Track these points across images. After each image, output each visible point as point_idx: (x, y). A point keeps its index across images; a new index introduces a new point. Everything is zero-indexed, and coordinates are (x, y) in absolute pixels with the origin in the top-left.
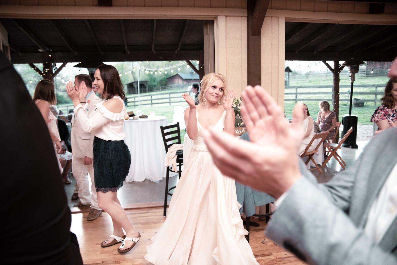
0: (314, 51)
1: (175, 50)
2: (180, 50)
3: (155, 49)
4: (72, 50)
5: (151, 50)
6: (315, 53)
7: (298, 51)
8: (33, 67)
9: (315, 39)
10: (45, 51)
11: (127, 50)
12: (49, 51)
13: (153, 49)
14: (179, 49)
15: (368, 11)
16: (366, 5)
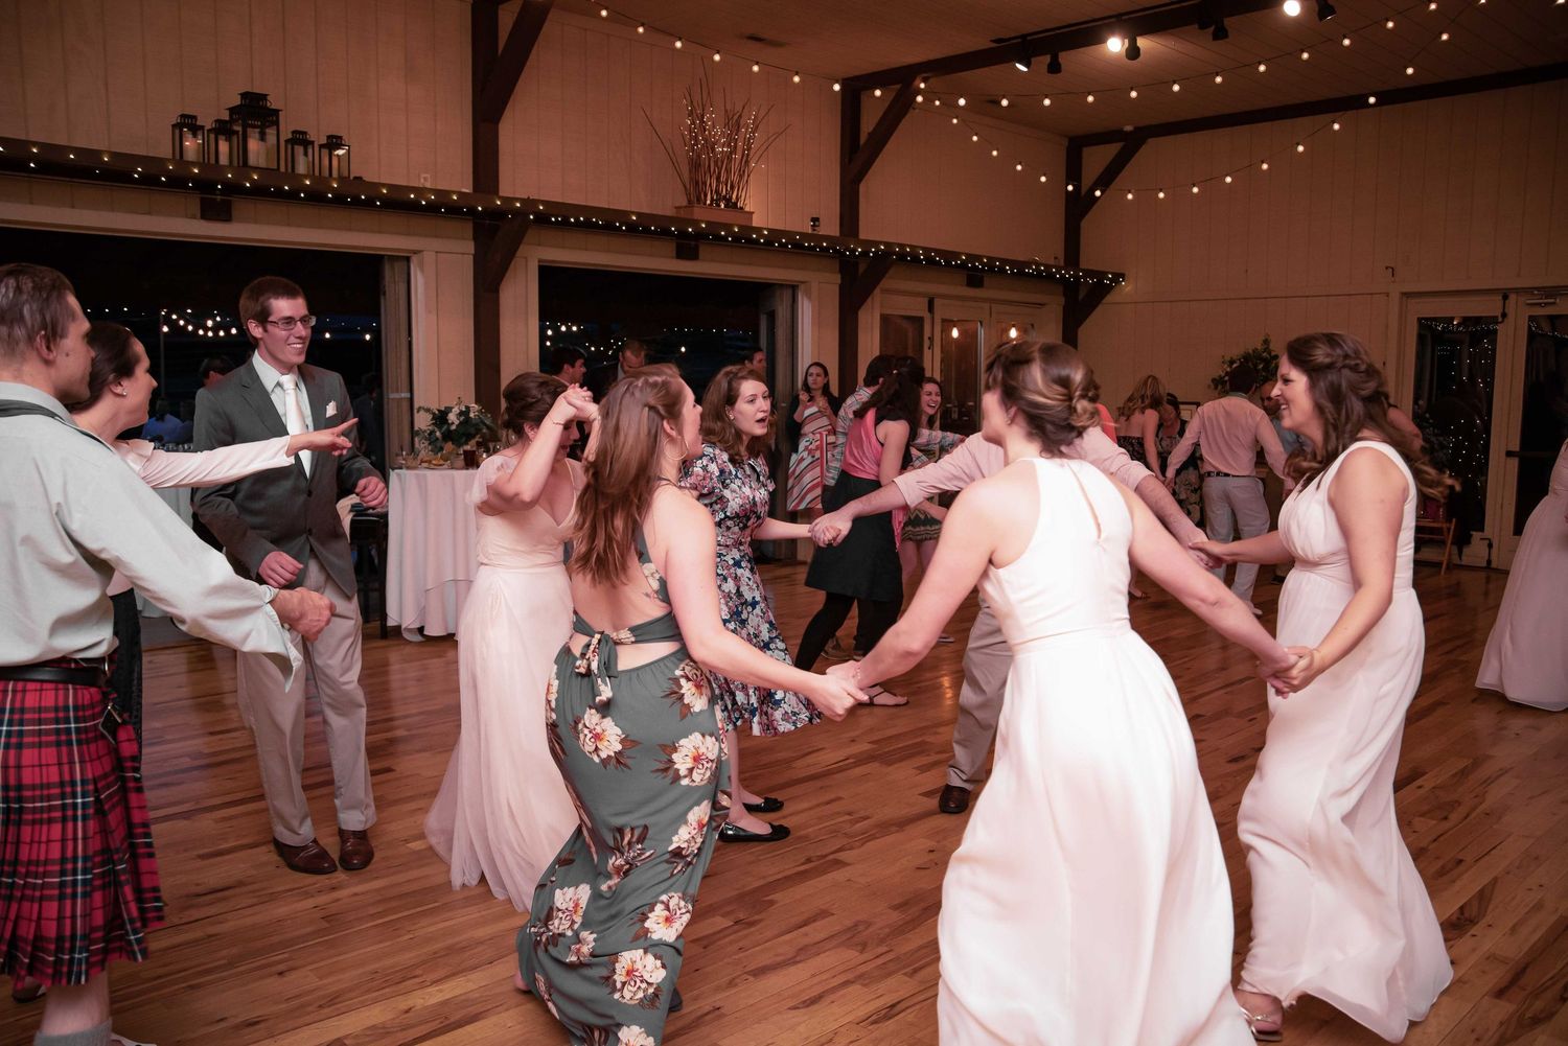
15: (674, 254)
16: (671, 244)
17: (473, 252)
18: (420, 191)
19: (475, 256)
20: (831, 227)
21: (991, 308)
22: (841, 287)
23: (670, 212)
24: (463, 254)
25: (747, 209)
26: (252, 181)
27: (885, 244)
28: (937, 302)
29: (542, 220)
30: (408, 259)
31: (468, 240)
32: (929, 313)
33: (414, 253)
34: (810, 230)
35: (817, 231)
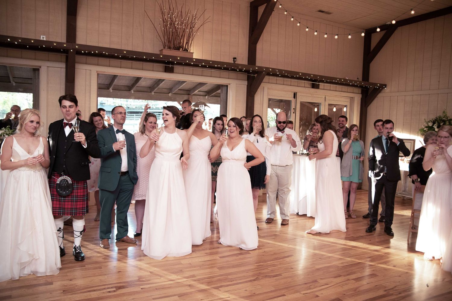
0: (169, 93)
7: (154, 92)
9: (162, 84)
13: (12, 82)
15: (164, 71)
16: (161, 66)
17: (65, 66)
19: (66, 68)
20: (243, 60)
21: (325, 98)
22: (247, 85)
24: (61, 68)
25: (192, 51)
28: (298, 95)
30: (38, 70)
31: (63, 62)
32: (294, 99)
33: (40, 67)
34: (233, 62)
35: (236, 63)
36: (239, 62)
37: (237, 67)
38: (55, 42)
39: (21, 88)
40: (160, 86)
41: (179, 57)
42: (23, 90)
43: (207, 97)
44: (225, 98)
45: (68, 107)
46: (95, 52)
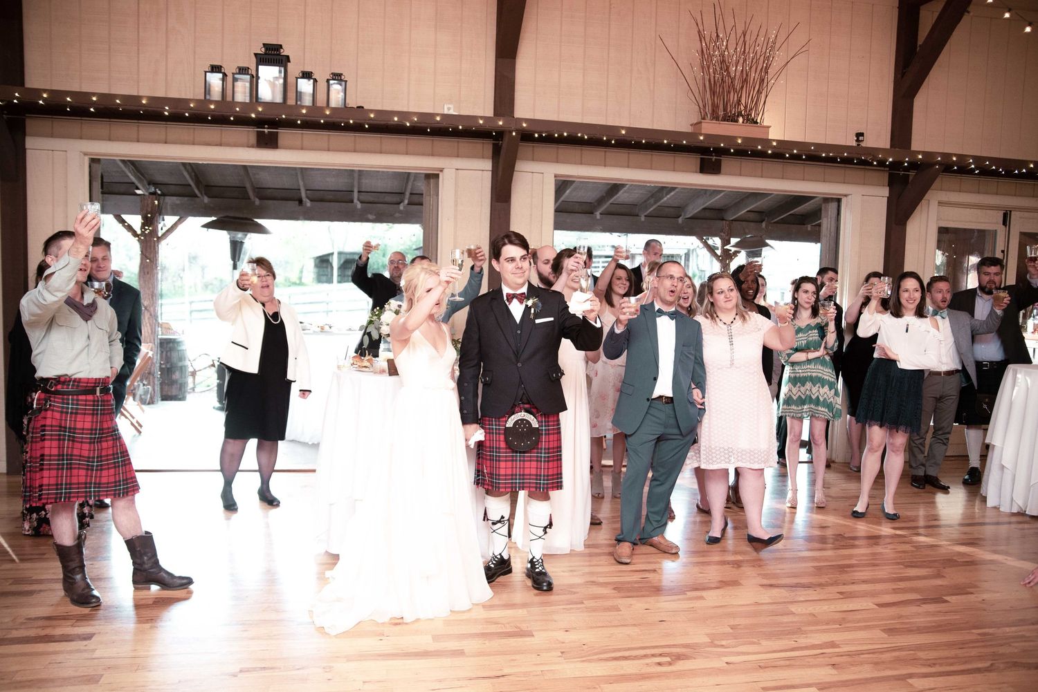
0: (679, 217)
1: (399, 204)
2: (408, 204)
3: (358, 200)
4: (199, 195)
5: (352, 201)
6: (680, 220)
7: (645, 216)
8: (122, 222)
9: (668, 196)
10: (147, 194)
11: (304, 199)
12: (154, 193)
13: (355, 201)
14: (406, 202)
15: (699, 170)
16: (694, 160)
17: (491, 169)
18: (404, 115)
19: (492, 171)
20: (879, 138)
22: (888, 197)
23: (689, 129)
24: (483, 170)
25: (766, 123)
26: (257, 113)
27: (924, 153)
28: (1015, 216)
29: (526, 137)
31: (487, 158)
32: (1004, 226)
33: (441, 171)
34: (854, 144)
35: (863, 144)
36: (869, 142)
37: (873, 156)
38: (482, 118)
39: (371, 214)
40: (662, 201)
41: (740, 137)
42: (374, 217)
43: (764, 224)
44: (833, 229)
45: (518, 259)
46: (561, 136)
